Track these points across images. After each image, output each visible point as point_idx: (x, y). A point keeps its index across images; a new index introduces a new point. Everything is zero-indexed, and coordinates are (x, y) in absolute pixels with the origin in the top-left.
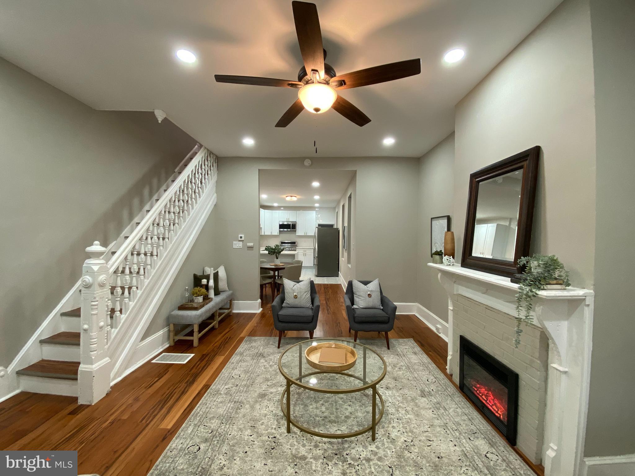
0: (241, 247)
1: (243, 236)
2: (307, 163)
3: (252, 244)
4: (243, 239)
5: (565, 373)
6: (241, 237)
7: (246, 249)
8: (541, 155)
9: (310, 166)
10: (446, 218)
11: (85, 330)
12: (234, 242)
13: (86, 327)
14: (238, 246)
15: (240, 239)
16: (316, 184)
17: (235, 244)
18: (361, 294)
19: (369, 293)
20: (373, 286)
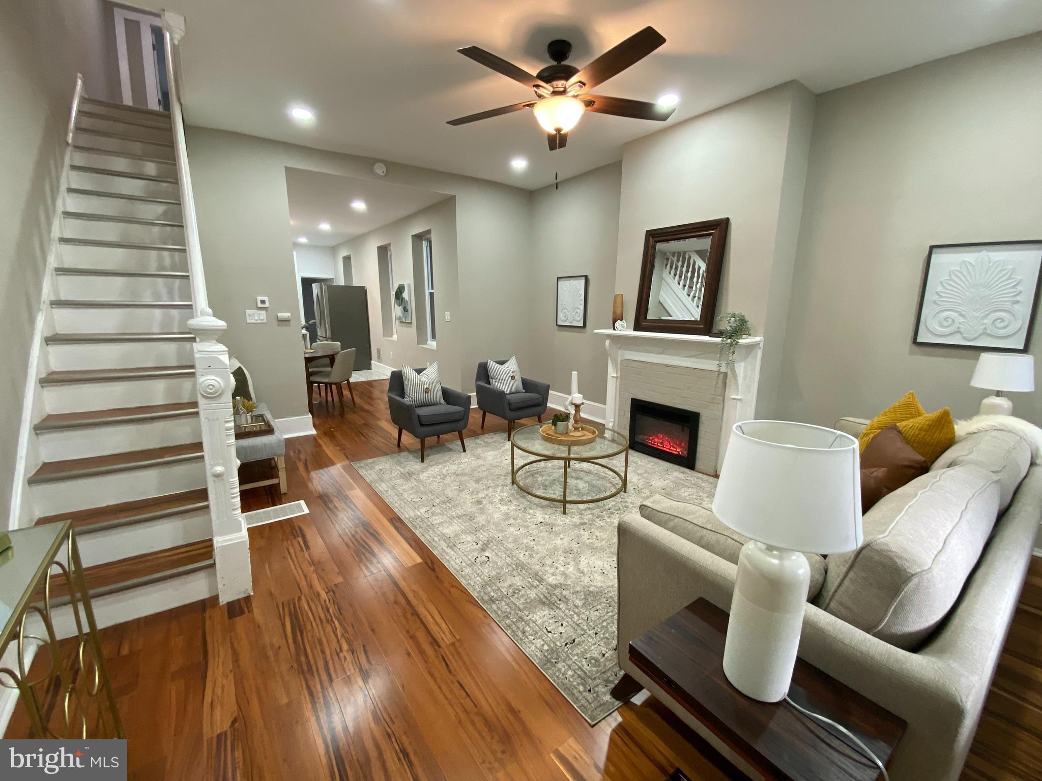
0: (265, 321)
1: (266, 299)
2: (380, 169)
3: (289, 314)
4: (267, 305)
5: (740, 400)
6: (263, 302)
7: (276, 323)
8: (729, 225)
9: (385, 176)
10: (584, 278)
11: (218, 476)
12: (248, 312)
13: (219, 469)
14: (256, 318)
15: (260, 305)
16: (359, 206)
17: (249, 315)
18: (503, 377)
19: (512, 375)
20: (512, 366)
